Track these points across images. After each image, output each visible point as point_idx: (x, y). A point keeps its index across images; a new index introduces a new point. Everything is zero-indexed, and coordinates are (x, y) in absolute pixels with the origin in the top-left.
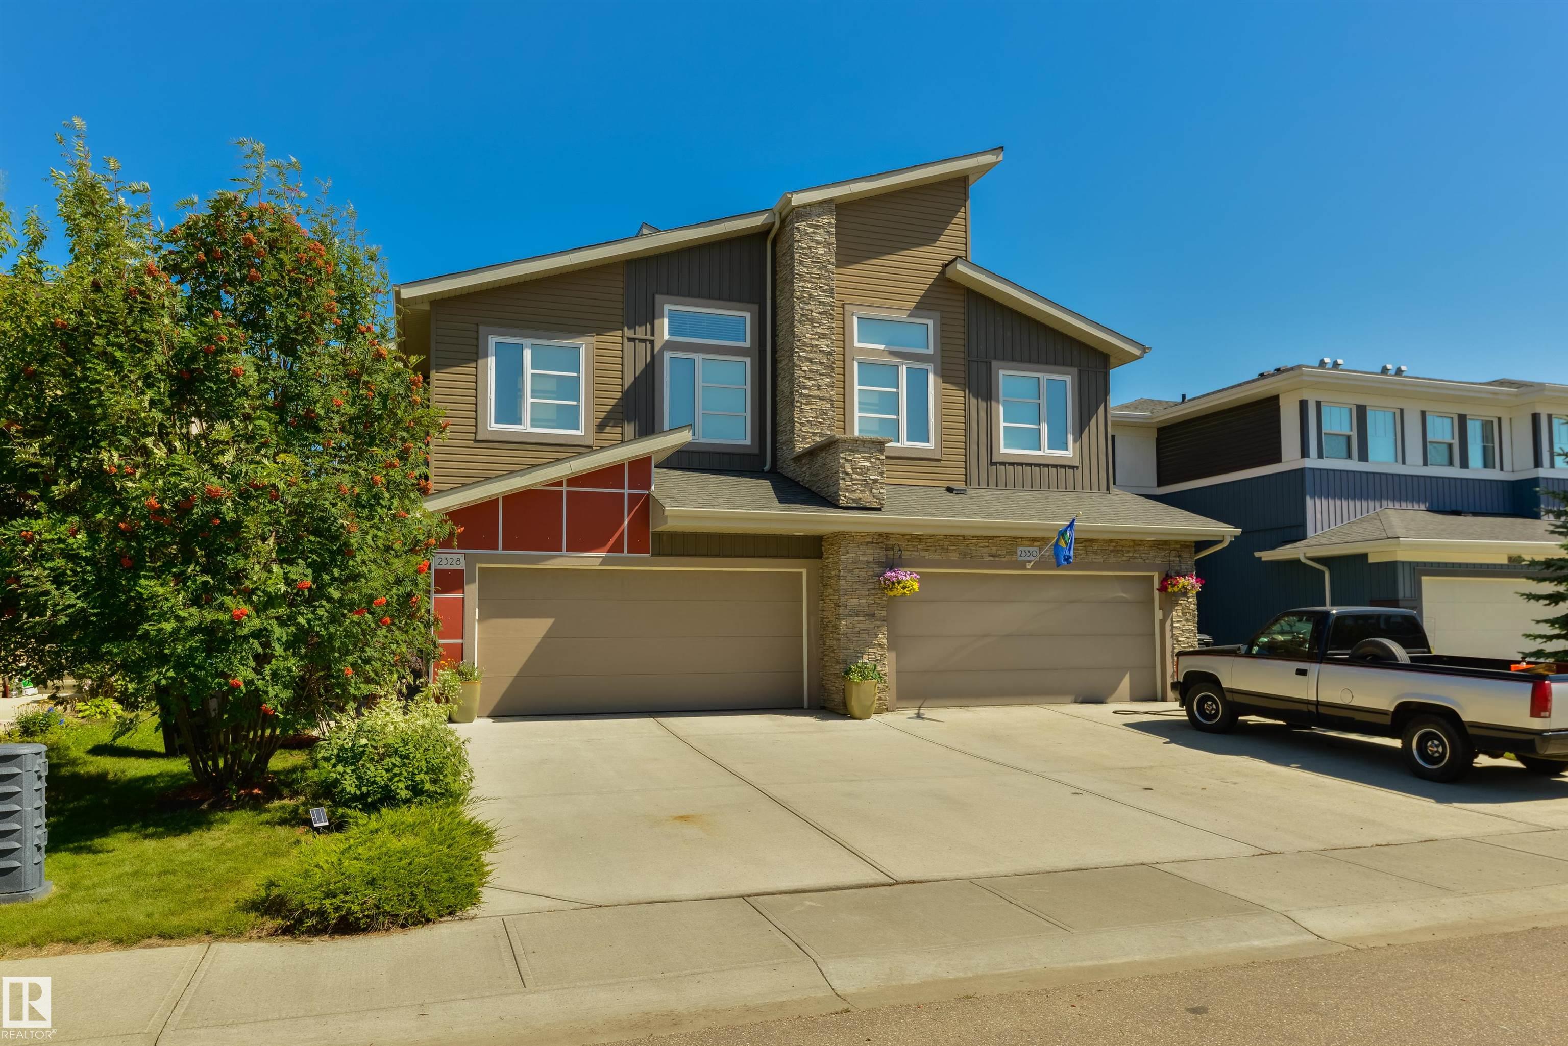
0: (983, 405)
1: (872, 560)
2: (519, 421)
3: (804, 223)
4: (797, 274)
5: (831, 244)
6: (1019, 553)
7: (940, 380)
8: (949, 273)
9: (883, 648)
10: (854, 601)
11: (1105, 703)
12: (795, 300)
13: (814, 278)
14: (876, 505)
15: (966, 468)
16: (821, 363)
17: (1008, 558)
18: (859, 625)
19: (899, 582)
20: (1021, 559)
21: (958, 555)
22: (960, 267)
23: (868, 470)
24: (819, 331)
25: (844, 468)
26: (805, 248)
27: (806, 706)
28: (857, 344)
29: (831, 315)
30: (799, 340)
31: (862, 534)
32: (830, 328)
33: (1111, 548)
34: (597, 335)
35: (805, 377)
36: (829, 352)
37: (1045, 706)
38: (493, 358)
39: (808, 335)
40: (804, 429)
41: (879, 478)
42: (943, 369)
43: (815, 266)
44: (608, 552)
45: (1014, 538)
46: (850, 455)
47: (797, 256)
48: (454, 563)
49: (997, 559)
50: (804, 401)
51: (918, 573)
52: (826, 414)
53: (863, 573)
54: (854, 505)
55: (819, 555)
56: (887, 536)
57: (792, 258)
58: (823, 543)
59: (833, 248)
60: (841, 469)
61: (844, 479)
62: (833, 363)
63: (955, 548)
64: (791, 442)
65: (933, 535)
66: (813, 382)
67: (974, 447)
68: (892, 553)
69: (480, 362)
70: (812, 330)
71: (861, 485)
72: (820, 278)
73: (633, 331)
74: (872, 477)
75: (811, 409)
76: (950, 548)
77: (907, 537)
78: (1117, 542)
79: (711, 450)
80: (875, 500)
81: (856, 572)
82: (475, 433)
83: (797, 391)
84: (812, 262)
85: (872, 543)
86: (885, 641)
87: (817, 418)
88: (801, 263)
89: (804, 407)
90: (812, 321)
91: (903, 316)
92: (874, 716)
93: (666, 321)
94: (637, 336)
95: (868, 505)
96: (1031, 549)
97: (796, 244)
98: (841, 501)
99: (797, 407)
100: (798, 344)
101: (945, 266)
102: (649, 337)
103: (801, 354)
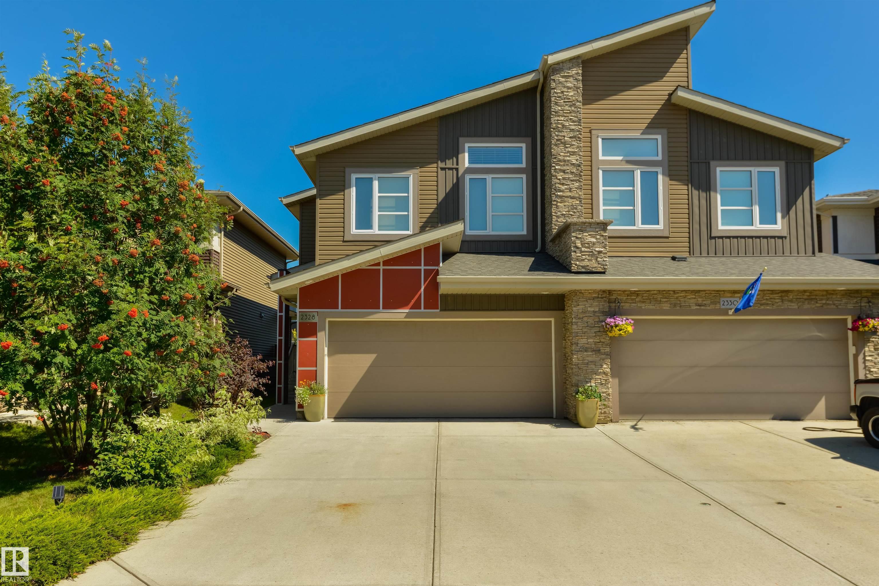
0: (703, 195)
1: (597, 310)
2: (370, 227)
3: (558, 75)
4: (553, 112)
5: (579, 88)
6: (722, 303)
7: (667, 179)
8: (674, 100)
9: (607, 375)
10: (584, 341)
11: (802, 420)
12: (552, 130)
13: (565, 113)
14: (600, 270)
15: (689, 242)
16: (572, 173)
17: (712, 307)
18: (587, 358)
19: (616, 326)
20: (723, 307)
21: (669, 305)
22: (681, 93)
23: (594, 244)
24: (570, 150)
25: (575, 244)
26: (559, 93)
27: (554, 416)
28: (601, 157)
29: (579, 138)
30: (555, 158)
31: (590, 291)
32: (578, 147)
33: (805, 297)
34: (420, 168)
35: (560, 184)
36: (578, 164)
37: (746, 422)
38: (354, 188)
39: (562, 154)
40: (559, 220)
41: (603, 250)
42: (669, 170)
43: (566, 105)
44: (410, 309)
45: (717, 291)
46: (580, 234)
47: (553, 99)
48: (311, 318)
49: (702, 307)
50: (559, 200)
51: (632, 319)
52: (576, 209)
53: (591, 321)
54: (583, 270)
55: (562, 308)
56: (610, 292)
57: (550, 101)
58: (565, 300)
59: (580, 91)
60: (572, 245)
61: (575, 252)
62: (581, 172)
63: (667, 300)
64: (551, 229)
65: (648, 291)
66: (566, 187)
67: (696, 226)
68: (614, 305)
69: (346, 191)
70: (565, 150)
71: (589, 255)
72: (570, 113)
73: (444, 163)
74: (597, 249)
75: (565, 205)
76: (662, 300)
77: (627, 293)
78: (811, 292)
79: (498, 239)
80: (600, 266)
81: (585, 319)
82: (343, 237)
83: (554, 194)
84: (564, 102)
85: (598, 297)
86: (608, 370)
87: (569, 211)
88: (556, 104)
89: (559, 204)
90: (565, 144)
91: (637, 134)
92: (597, 426)
93: (466, 155)
94: (447, 166)
95: (594, 270)
96: (733, 300)
97: (552, 91)
98: (572, 268)
99: (554, 205)
100: (555, 160)
101: (670, 95)
102: (455, 166)
103: (556, 167)
